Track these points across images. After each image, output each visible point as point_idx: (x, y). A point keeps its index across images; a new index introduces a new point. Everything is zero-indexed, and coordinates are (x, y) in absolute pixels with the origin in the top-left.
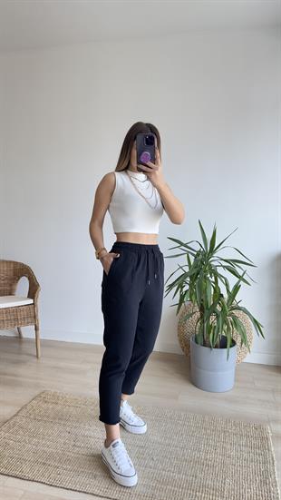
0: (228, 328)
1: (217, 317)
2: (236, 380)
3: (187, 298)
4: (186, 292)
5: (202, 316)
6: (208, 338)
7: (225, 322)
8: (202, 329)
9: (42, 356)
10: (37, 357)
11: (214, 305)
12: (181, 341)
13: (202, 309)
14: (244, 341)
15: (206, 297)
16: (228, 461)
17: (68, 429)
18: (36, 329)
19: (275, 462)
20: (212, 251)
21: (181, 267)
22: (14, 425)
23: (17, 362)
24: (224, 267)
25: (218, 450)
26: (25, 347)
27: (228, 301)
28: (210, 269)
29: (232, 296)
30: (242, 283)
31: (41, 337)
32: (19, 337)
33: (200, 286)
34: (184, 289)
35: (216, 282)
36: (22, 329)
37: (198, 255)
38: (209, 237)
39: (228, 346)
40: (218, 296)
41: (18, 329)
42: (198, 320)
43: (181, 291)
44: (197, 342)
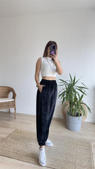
0: (79, 110)
1: (75, 106)
2: (81, 128)
3: (65, 100)
5: (70, 105)
6: (72, 113)
7: (78, 108)
8: (70, 110)
10: (15, 118)
11: (74, 102)
12: (63, 114)
13: (70, 103)
14: (84, 114)
15: (72, 99)
16: (78, 154)
17: (25, 142)
18: (15, 109)
19: (94, 155)
20: (74, 84)
21: (63, 89)
22: (7, 140)
23: (9, 120)
24: (78, 89)
25: (75, 150)
26: (11, 115)
27: (79, 101)
28: (73, 90)
29: (81, 99)
30: (84, 95)
31: (16, 112)
32: (9, 112)
33: (70, 95)
34: (65, 97)
35: (75, 94)
36: (10, 109)
37: (69, 85)
38: (73, 79)
39: (79, 116)
40: (76, 99)
41: (9, 109)
42: (69, 107)
43: (63, 97)
44: (68, 114)
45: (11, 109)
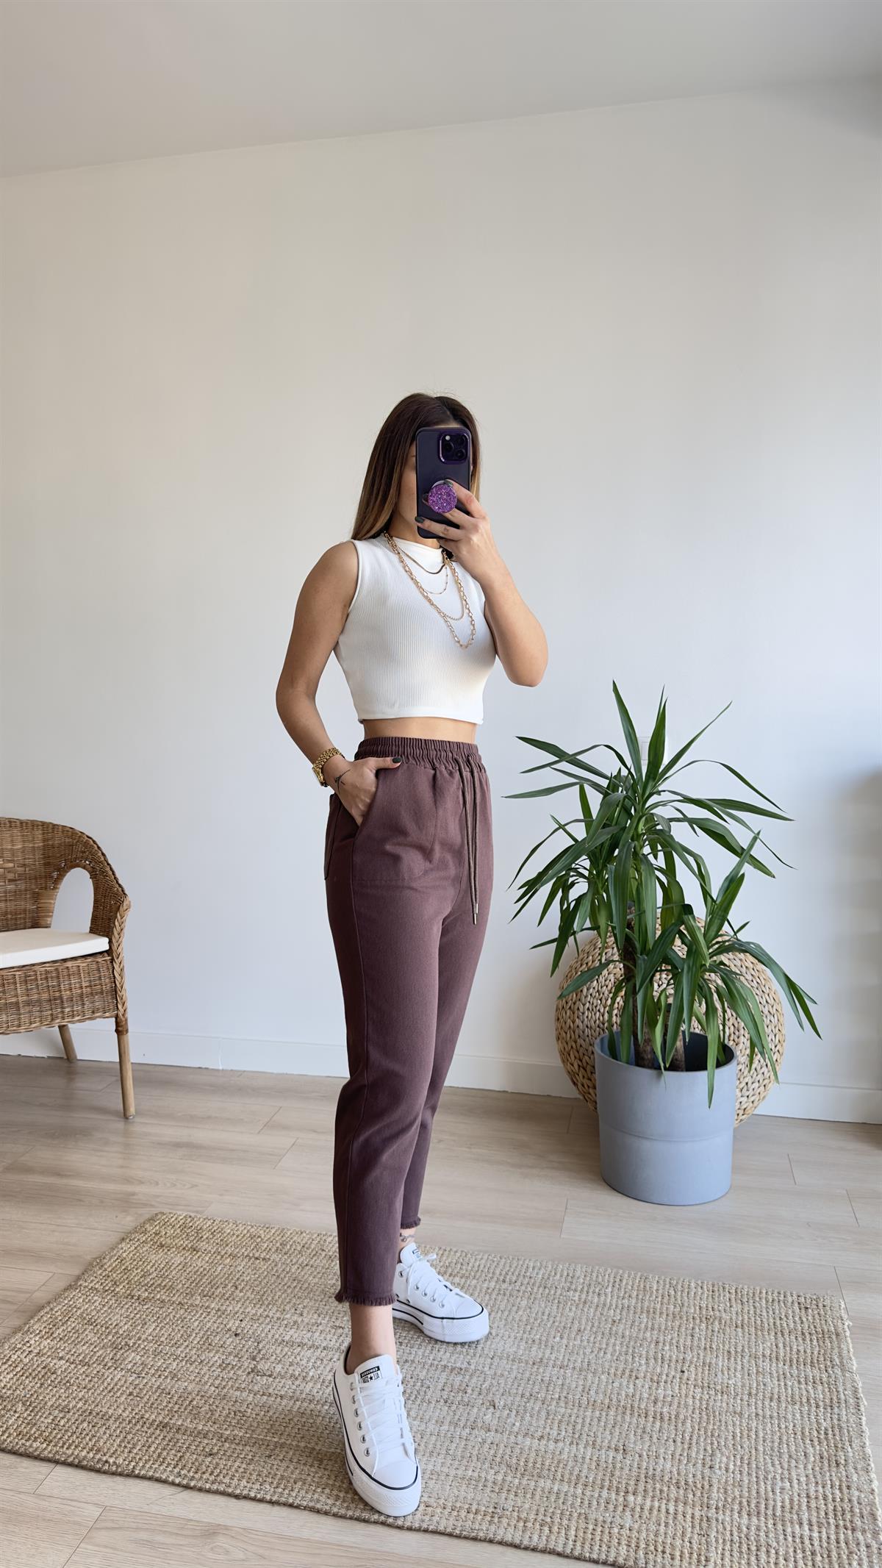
0: (711, 1010)
1: (676, 975)
2: (736, 1169)
3: (582, 922)
4: (579, 900)
5: (629, 975)
6: (649, 1041)
7: (701, 989)
8: (629, 1012)
9: (138, 1113)
10: (125, 1116)
11: (666, 939)
12: (565, 1055)
13: (628, 953)
14: (756, 1045)
15: (641, 913)
16: (720, 1403)
17: (233, 1324)
18: (121, 1030)
19: (864, 1403)
20: (656, 773)
21: (562, 827)
22: (67, 1315)
23: (66, 1134)
24: (692, 822)
25: (691, 1374)
26: (83, 1085)
27: (709, 926)
28: (651, 830)
29: (719, 911)
30: (747, 869)
31: (134, 1056)
32: (66, 1061)
33: (621, 880)
34: (574, 894)
35: (670, 870)
36: (75, 1030)
37: (613, 786)
38: (645, 734)
39: (711, 1061)
40: (678, 910)
41: (62, 1028)
42: (618, 988)
43: (565, 898)
44: (614, 1053)
45: (77, 1030)
